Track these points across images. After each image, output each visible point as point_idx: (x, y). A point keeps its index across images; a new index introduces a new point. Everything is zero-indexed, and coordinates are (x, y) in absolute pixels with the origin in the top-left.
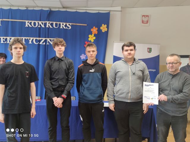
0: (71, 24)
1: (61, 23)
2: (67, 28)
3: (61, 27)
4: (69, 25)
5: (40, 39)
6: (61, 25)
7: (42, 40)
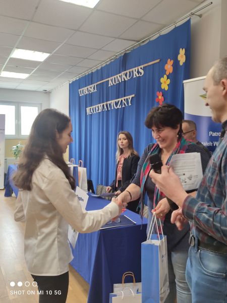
0: (142, 66)
1: (134, 69)
2: (140, 75)
3: (135, 76)
4: (141, 68)
5: (118, 100)
6: (134, 73)
7: (119, 101)
